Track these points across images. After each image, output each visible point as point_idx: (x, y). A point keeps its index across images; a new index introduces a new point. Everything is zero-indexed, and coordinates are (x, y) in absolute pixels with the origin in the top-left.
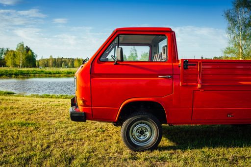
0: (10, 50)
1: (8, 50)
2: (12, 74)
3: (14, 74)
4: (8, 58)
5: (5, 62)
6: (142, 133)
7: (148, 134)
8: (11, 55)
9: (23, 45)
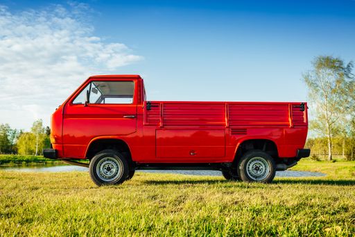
0: (24, 132)
1: (21, 133)
2: (23, 161)
3: (25, 161)
4: (21, 143)
5: (17, 149)
6: (109, 169)
7: (114, 170)
8: (25, 139)
9: (40, 124)
